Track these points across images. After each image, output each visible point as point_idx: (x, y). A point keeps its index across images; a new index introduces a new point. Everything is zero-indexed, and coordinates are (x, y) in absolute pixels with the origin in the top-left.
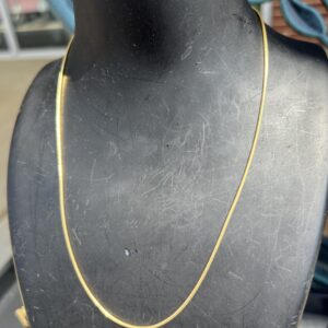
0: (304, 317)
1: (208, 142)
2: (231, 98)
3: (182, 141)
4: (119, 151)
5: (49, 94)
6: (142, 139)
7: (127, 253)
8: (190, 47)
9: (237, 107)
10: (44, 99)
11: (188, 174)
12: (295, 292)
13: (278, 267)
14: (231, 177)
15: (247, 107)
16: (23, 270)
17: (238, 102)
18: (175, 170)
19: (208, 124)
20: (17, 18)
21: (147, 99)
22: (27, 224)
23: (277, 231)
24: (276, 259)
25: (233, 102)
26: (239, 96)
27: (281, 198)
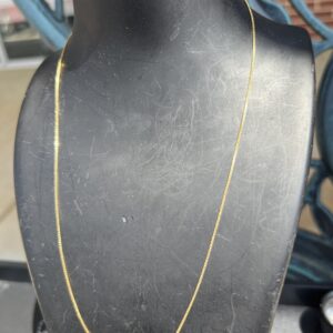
1: (197, 116)
2: (218, 75)
4: (116, 128)
7: (124, 220)
9: (224, 83)
10: (47, 84)
11: (180, 146)
15: (232, 83)
17: (224, 79)
18: (167, 143)
19: (197, 100)
20: (6, 28)
24: (261, 221)
25: (220, 79)
26: (225, 74)
27: (265, 165)
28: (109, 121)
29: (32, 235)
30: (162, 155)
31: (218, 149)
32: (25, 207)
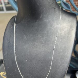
0: (67, 74)
1: (46, 36)
2: (52, 27)
3: (40, 36)
4: (26, 38)
5: (12, 24)
6: (31, 35)
7: (27, 61)
8: (42, 15)
9: (53, 29)
10: (11, 25)
11: (41, 44)
12: (63, 72)
13: (60, 66)
14: (51, 45)
15: (55, 29)
16: (5, 63)
17: (53, 28)
18: (38, 42)
19: (46, 33)
21: (32, 26)
22: (6, 53)
23: (60, 58)
24: (59, 64)
25: (52, 28)
26: (53, 26)
27: (62, 50)
28: (25, 36)
29: (6, 61)
30: (37, 45)
31: (50, 45)
32: (4, 55)
